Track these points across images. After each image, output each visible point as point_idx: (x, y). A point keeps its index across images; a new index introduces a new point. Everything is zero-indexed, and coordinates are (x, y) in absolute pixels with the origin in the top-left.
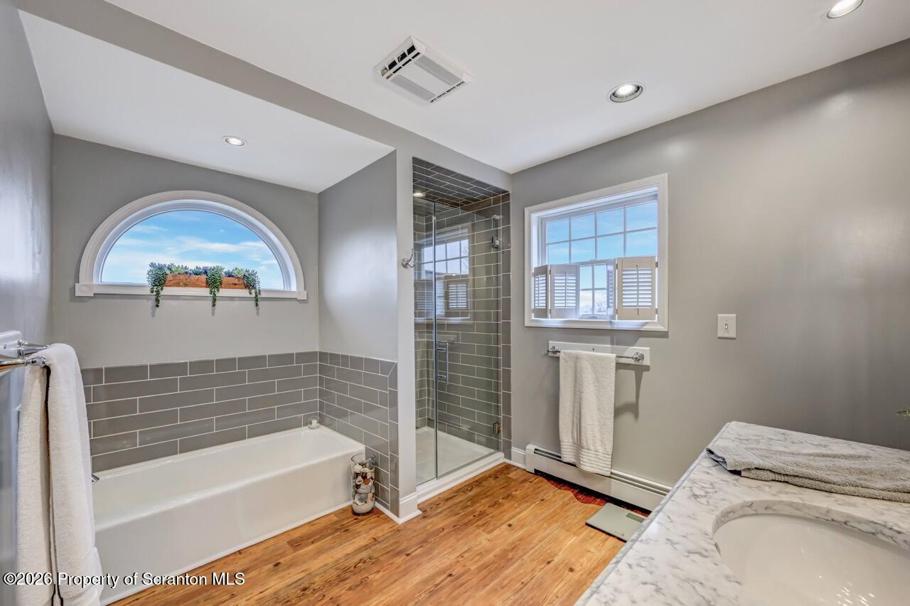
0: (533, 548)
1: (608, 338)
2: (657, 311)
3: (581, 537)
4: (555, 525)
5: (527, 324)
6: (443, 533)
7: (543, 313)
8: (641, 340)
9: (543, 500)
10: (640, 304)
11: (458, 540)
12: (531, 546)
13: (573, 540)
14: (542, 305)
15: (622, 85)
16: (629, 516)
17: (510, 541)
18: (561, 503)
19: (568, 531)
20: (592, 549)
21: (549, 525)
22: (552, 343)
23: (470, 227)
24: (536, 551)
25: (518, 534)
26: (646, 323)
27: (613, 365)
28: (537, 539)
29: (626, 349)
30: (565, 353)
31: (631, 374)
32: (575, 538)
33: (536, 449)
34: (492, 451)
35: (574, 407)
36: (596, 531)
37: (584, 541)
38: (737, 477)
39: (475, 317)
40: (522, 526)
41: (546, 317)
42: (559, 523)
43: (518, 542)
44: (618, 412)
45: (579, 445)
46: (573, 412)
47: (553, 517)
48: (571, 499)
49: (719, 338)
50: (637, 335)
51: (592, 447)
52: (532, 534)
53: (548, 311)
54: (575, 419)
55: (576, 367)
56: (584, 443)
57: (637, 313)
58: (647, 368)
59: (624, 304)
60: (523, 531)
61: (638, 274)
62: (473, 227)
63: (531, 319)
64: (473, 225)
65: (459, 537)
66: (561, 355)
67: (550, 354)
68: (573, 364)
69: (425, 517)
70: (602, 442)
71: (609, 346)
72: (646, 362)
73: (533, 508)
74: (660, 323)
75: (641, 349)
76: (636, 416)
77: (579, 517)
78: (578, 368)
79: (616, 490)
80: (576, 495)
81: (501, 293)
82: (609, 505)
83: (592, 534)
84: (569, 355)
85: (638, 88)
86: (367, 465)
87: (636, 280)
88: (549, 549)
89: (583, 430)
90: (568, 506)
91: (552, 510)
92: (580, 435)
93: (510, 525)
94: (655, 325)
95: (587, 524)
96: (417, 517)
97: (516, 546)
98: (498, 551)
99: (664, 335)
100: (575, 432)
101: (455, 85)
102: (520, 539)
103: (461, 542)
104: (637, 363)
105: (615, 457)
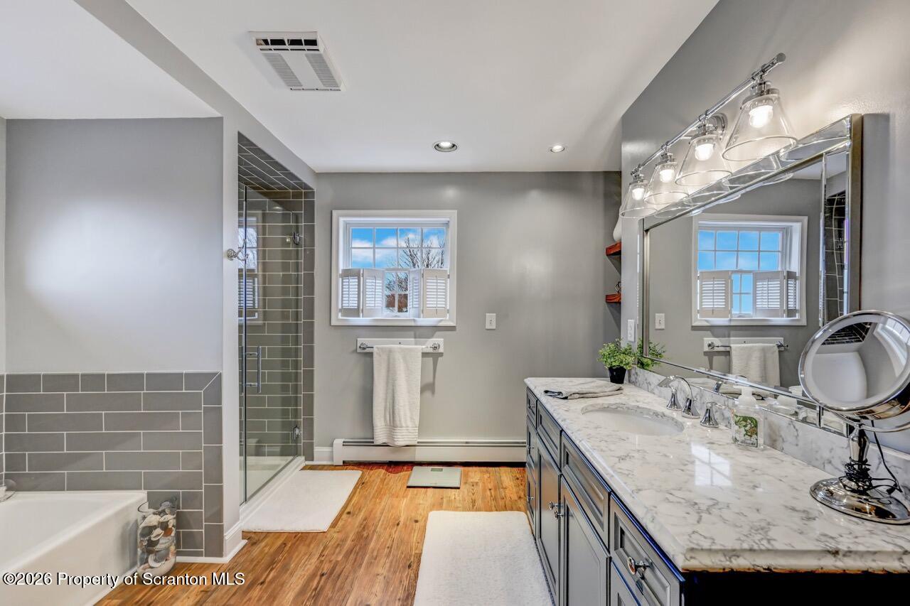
0: (380, 520)
1: (412, 333)
2: (448, 311)
3: (409, 497)
4: (385, 499)
5: (333, 323)
6: (287, 548)
7: (356, 312)
8: (438, 333)
9: (363, 483)
10: (438, 306)
11: (309, 545)
12: (377, 520)
13: (404, 502)
14: (353, 304)
15: (445, 141)
16: (432, 470)
17: (357, 524)
18: (379, 480)
19: (397, 497)
20: (421, 502)
21: (381, 499)
22: (360, 341)
23: (260, 217)
24: (383, 521)
25: (361, 516)
26: (441, 321)
27: (420, 354)
28: (379, 513)
29: (426, 341)
30: (377, 348)
31: (430, 360)
32: (405, 500)
33: (344, 442)
34: (291, 458)
35: (387, 393)
36: (416, 489)
37: (412, 499)
38: (566, 400)
39: (265, 316)
40: (360, 510)
41: (359, 316)
42: (388, 495)
43: (365, 522)
44: (423, 390)
45: (392, 425)
46: (386, 399)
47: (380, 493)
48: (385, 474)
49: (487, 330)
50: (436, 329)
51: (404, 425)
52: (372, 511)
53: (360, 311)
54: (388, 404)
55: (389, 359)
56: (398, 423)
57: (436, 312)
58: (441, 354)
59: (428, 306)
60: (362, 513)
61: (437, 283)
62: (264, 218)
63: (338, 318)
64: (264, 215)
65: (307, 542)
66: (375, 351)
67: (359, 350)
68: (386, 358)
69: (254, 544)
70: (411, 418)
71: (413, 339)
72: (441, 350)
73: (359, 492)
74: (450, 320)
75: (438, 340)
76: (433, 392)
77: (399, 484)
78: (391, 361)
79: (420, 455)
80: (387, 470)
81: (302, 291)
82: (415, 468)
83: (415, 492)
84: (382, 349)
85: (454, 146)
86: (167, 511)
87: (435, 287)
88: (392, 515)
89: (396, 412)
90: (386, 480)
91: (376, 488)
92: (393, 417)
93: (349, 513)
94: (448, 321)
95: (409, 487)
96: (244, 547)
97: (365, 526)
98: (352, 536)
99: (452, 328)
100: (388, 416)
101: (329, 88)
102: (365, 519)
103: (312, 546)
104: (435, 352)
105: (422, 429)
